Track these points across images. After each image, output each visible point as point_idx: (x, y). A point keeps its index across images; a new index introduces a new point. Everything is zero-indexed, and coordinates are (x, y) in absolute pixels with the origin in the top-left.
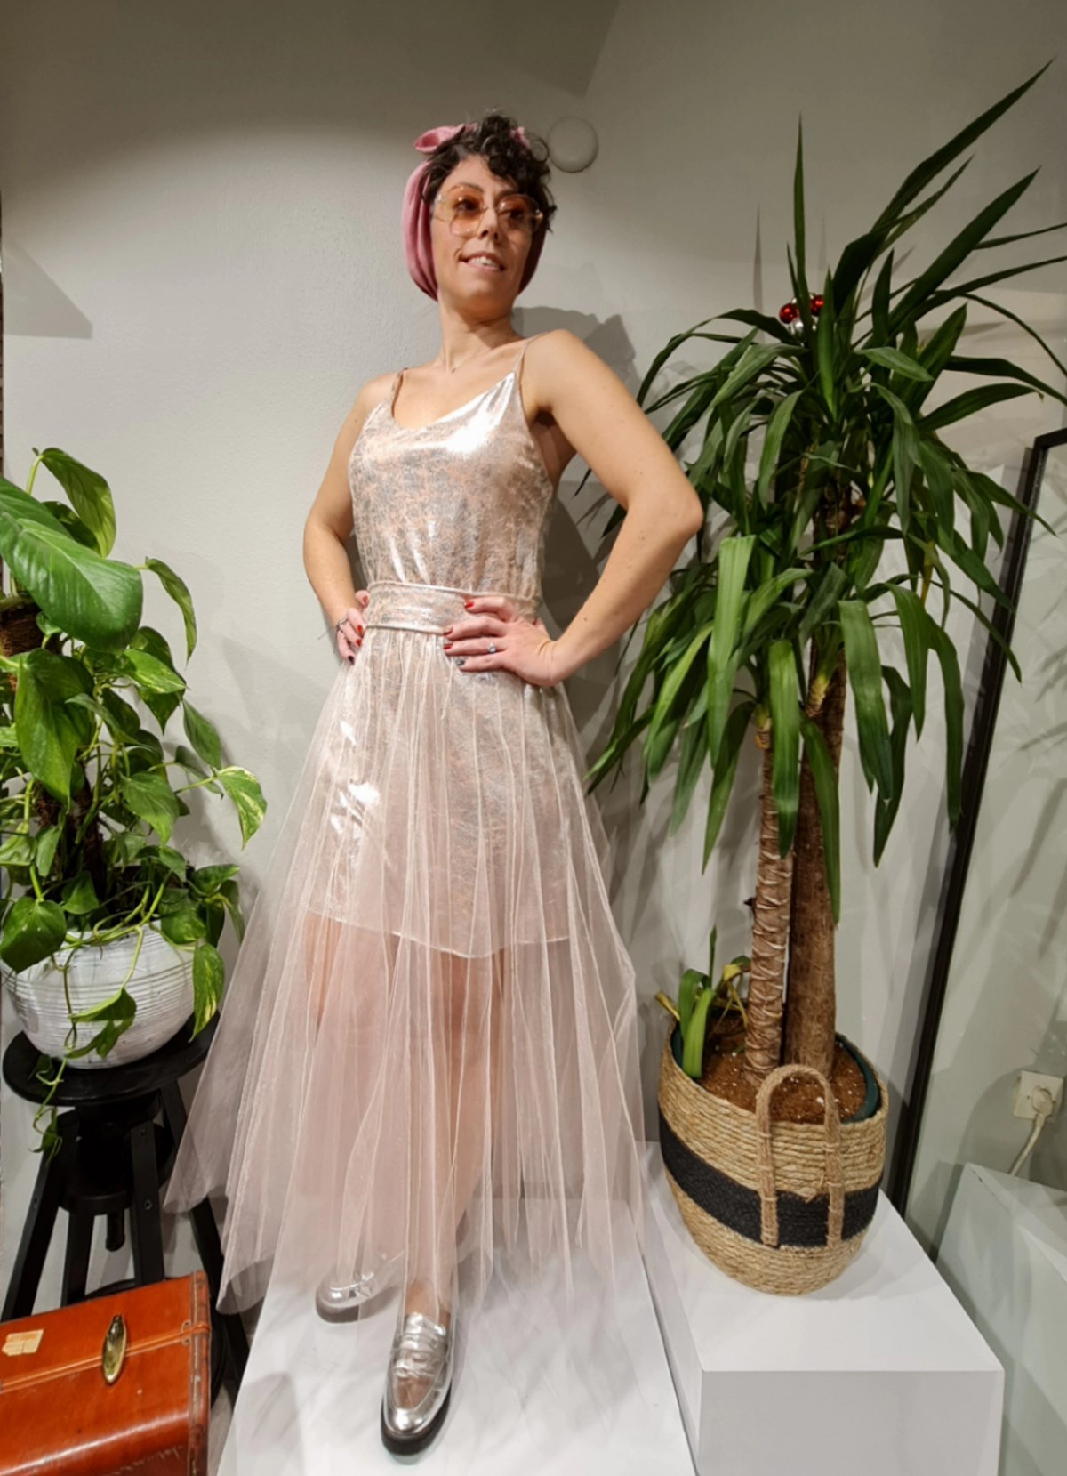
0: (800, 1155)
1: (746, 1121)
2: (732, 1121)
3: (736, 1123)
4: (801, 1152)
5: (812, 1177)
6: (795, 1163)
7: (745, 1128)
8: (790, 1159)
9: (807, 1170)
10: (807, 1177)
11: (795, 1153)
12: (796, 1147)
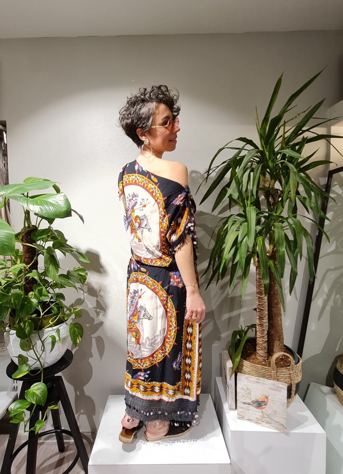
0: (284, 376)
1: (267, 370)
2: (263, 371)
3: (264, 371)
4: (284, 375)
5: (287, 381)
6: (283, 378)
7: (267, 371)
8: (281, 377)
9: (286, 379)
10: (286, 381)
11: (282, 376)
12: (282, 374)
